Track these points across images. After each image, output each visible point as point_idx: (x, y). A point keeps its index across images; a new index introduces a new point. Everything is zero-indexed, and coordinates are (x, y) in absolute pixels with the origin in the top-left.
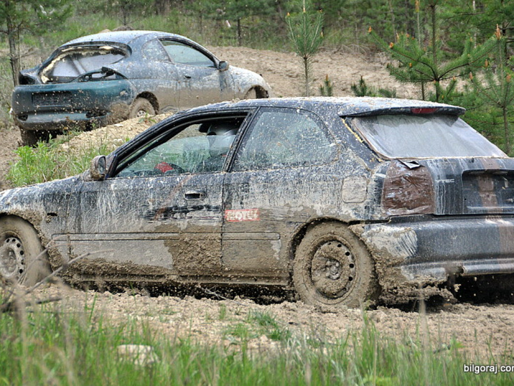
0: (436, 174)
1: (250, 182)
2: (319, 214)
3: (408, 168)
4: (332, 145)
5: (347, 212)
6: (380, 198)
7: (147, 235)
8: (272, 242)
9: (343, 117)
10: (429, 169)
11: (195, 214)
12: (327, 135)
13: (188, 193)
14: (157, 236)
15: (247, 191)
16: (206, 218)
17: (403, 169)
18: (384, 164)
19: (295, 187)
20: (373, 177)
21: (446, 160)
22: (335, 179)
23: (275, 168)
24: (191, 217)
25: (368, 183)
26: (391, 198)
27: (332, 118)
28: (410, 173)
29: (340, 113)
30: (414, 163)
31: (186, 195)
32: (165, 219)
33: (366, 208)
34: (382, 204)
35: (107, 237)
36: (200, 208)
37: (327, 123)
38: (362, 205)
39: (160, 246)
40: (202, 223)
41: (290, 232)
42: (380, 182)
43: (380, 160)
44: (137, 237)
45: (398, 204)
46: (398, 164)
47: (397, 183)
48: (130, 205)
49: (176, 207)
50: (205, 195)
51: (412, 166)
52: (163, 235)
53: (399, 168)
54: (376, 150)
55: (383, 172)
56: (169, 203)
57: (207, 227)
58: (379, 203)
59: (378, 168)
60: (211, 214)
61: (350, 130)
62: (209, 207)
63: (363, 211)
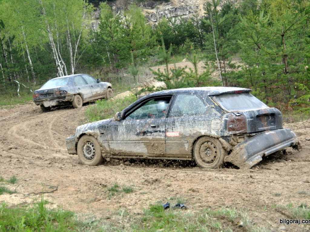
0: (247, 117)
1: (175, 122)
2: (203, 134)
3: (236, 115)
4: (206, 107)
5: (214, 133)
6: (226, 127)
7: (137, 142)
8: (185, 144)
9: (210, 96)
10: (244, 115)
11: (155, 134)
12: (204, 103)
13: (152, 126)
14: (141, 142)
15: (174, 125)
16: (159, 135)
17: (234, 116)
18: (227, 114)
19: (193, 123)
20: (223, 119)
21: (250, 112)
22: (208, 120)
23: (185, 116)
24: (153, 135)
25: (221, 121)
26: (231, 127)
27: (205, 96)
28: (237, 118)
29: (208, 94)
30: (238, 113)
31: (151, 127)
32: (144, 135)
33: (221, 131)
34: (227, 130)
35: (122, 142)
36: (156, 131)
37: (203, 99)
38: (220, 130)
39: (142, 145)
40: (158, 137)
41: (192, 140)
42: (226, 121)
43: (225, 112)
44: (134, 142)
45: (233, 129)
46: (233, 114)
47: (233, 121)
48: (131, 130)
49: (148, 131)
50: (158, 127)
51: (238, 115)
52: (143, 141)
53: (233, 116)
54: (223, 108)
55: (227, 117)
56: (145, 129)
57: (160, 139)
58: (226, 129)
59: (225, 116)
60: (161, 134)
61: (212, 101)
62: (160, 131)
63: (220, 133)
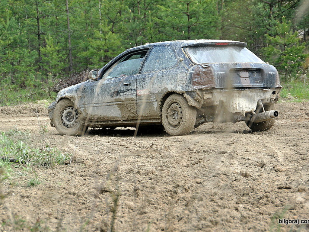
0: (216, 69)
1: (146, 78)
2: (169, 90)
3: (203, 67)
4: (176, 60)
5: (179, 89)
6: (191, 81)
7: (111, 104)
8: (154, 103)
9: (183, 47)
10: (213, 68)
11: (127, 93)
12: (175, 55)
13: (124, 84)
14: (115, 103)
15: (145, 81)
16: (130, 94)
17: (201, 68)
18: (195, 66)
19: (161, 79)
20: (189, 72)
21: (222, 64)
22: (175, 74)
23: (156, 71)
24: (125, 95)
25: (187, 74)
26: (196, 81)
27: (178, 48)
28: (204, 70)
29: (182, 46)
30: (207, 65)
31: (124, 85)
32: (116, 96)
33: (186, 86)
34: (192, 84)
35: (98, 105)
36: (128, 90)
37: (176, 50)
38: (185, 85)
39: (116, 108)
40: (130, 97)
41: (160, 98)
42: (191, 74)
43: (193, 65)
44: (108, 104)
45: (199, 84)
46: (200, 66)
47: (198, 74)
48: (105, 90)
49: (120, 90)
50: (130, 85)
52: (117, 103)
53: (200, 68)
54: (193, 61)
55: (193, 70)
56: (118, 89)
57: (131, 98)
58: (191, 83)
59: (191, 68)
60: (132, 92)
61: (184, 53)
62: (132, 90)
63: (185, 87)
